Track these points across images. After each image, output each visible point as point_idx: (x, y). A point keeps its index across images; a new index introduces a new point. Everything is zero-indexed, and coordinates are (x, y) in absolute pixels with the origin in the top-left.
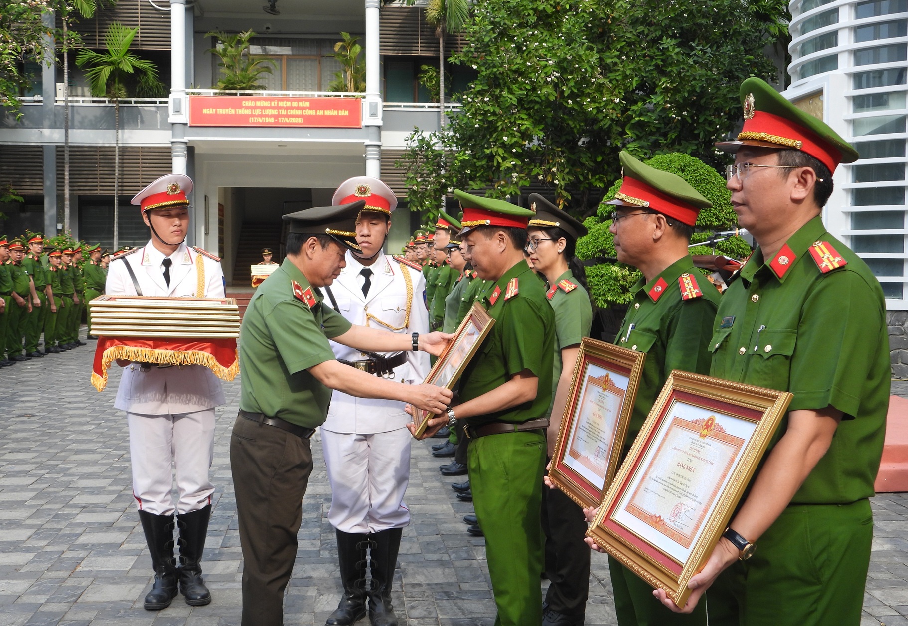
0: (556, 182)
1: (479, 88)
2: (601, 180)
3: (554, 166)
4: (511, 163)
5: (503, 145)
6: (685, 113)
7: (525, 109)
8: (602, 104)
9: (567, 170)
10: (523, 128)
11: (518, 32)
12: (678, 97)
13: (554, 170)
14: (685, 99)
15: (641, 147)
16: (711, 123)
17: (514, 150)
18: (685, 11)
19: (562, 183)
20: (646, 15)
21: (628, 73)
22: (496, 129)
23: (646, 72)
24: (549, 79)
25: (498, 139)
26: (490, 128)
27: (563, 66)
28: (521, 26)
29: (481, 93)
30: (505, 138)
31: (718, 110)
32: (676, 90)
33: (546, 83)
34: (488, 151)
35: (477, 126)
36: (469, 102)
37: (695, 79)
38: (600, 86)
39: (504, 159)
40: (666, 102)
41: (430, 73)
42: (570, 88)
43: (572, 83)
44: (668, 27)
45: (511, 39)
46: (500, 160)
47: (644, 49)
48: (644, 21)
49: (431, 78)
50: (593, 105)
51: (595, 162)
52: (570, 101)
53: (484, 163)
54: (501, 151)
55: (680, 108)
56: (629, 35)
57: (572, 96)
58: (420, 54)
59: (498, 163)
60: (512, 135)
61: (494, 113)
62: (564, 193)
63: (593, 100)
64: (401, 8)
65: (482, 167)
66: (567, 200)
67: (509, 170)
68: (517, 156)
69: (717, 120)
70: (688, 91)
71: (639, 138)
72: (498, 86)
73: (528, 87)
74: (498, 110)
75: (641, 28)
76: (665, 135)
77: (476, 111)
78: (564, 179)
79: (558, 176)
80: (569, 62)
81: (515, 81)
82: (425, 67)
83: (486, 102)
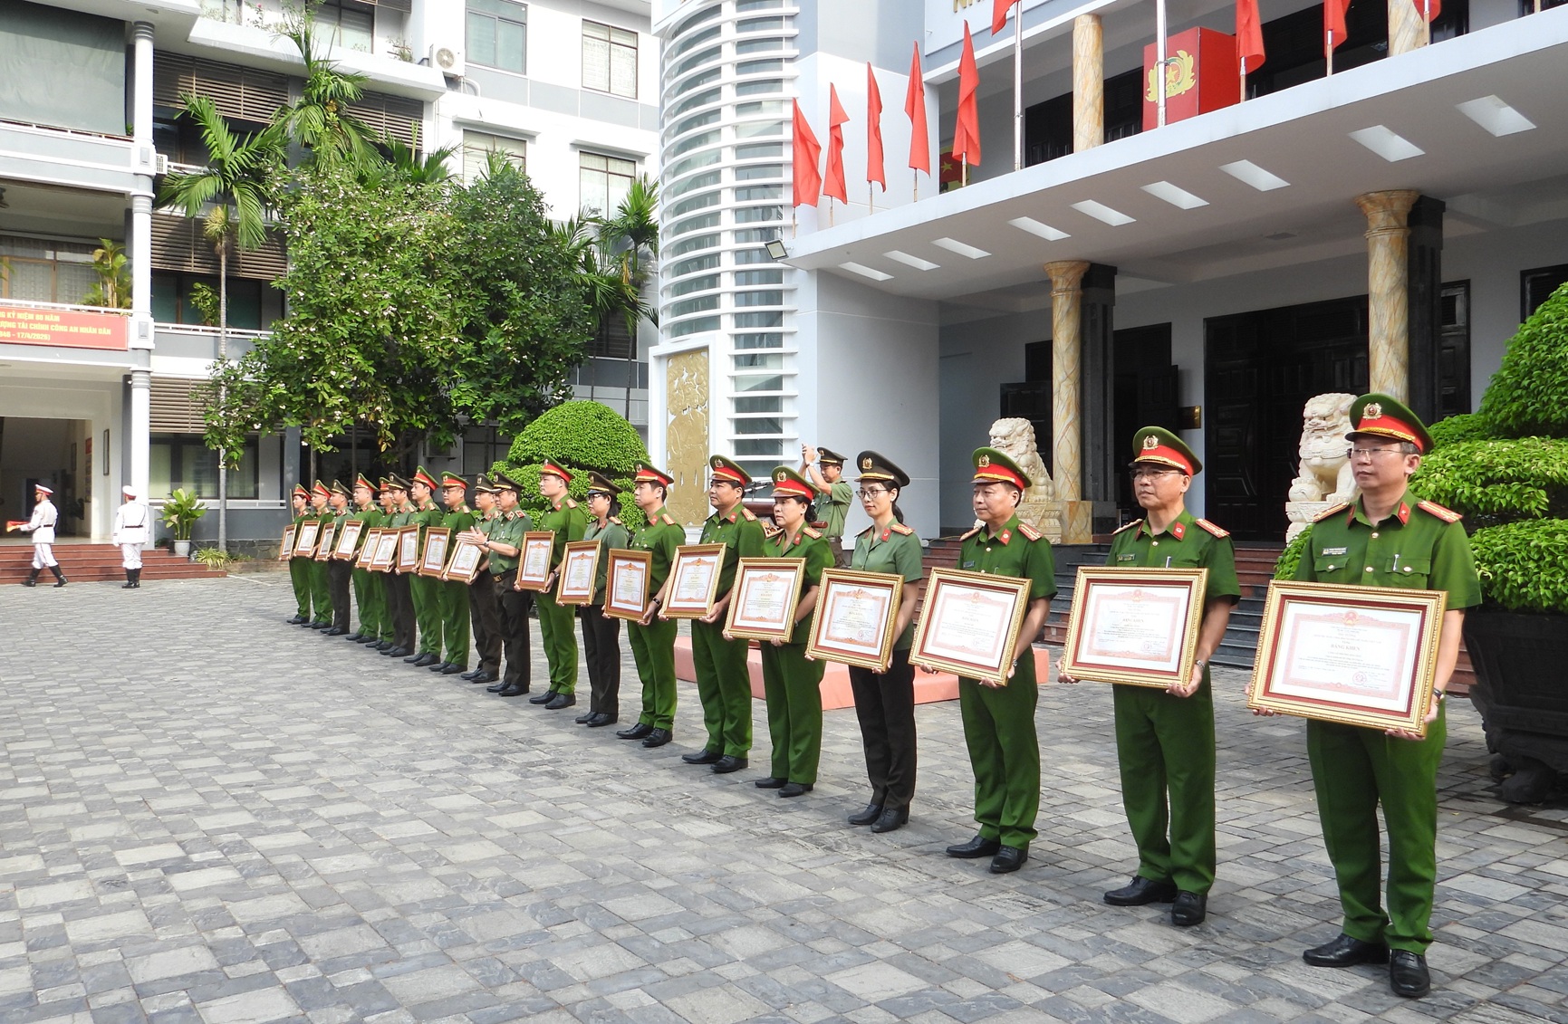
0: (381, 422)
1: (303, 316)
2: (422, 420)
3: (378, 404)
4: (337, 400)
5: (331, 380)
6: (525, 357)
7: (355, 342)
8: (440, 343)
9: (391, 410)
10: (355, 362)
11: (347, 260)
12: (519, 340)
13: (379, 408)
14: (527, 342)
15: (473, 389)
16: (549, 368)
17: (342, 386)
18: (512, 254)
19: (388, 423)
20: (471, 254)
21: (458, 311)
22: (322, 362)
23: (475, 312)
24: (385, 314)
25: (324, 374)
26: (315, 360)
27: (400, 301)
28: (351, 254)
29: (306, 322)
30: (333, 373)
31: (556, 357)
32: (517, 333)
33: (383, 317)
34: (310, 386)
35: (302, 358)
36: (291, 332)
37: (537, 324)
38: (438, 326)
39: (330, 395)
40: (507, 345)
41: (205, 293)
42: (407, 324)
43: (410, 319)
44: (494, 268)
45: (339, 266)
46: (326, 396)
47: (468, 288)
48: (468, 259)
49: (205, 298)
50: (431, 344)
51: (417, 401)
52: (406, 338)
53: (302, 398)
54: (327, 387)
55: (521, 351)
56: (454, 273)
57: (409, 332)
58: (193, 270)
59: (324, 399)
60: (340, 370)
61: (321, 346)
62: (388, 433)
63: (430, 339)
64: (171, 216)
65: (300, 402)
66: (391, 441)
67: (335, 407)
68: (344, 392)
69: (557, 366)
70: (531, 336)
71: (469, 379)
72: (324, 316)
73: (359, 320)
74: (326, 343)
75: (465, 267)
76: (497, 377)
77: (300, 341)
78: (389, 419)
79: (384, 416)
80: (407, 296)
81: (344, 312)
82: (198, 285)
83: (311, 333)
